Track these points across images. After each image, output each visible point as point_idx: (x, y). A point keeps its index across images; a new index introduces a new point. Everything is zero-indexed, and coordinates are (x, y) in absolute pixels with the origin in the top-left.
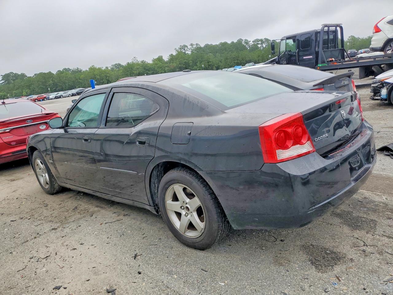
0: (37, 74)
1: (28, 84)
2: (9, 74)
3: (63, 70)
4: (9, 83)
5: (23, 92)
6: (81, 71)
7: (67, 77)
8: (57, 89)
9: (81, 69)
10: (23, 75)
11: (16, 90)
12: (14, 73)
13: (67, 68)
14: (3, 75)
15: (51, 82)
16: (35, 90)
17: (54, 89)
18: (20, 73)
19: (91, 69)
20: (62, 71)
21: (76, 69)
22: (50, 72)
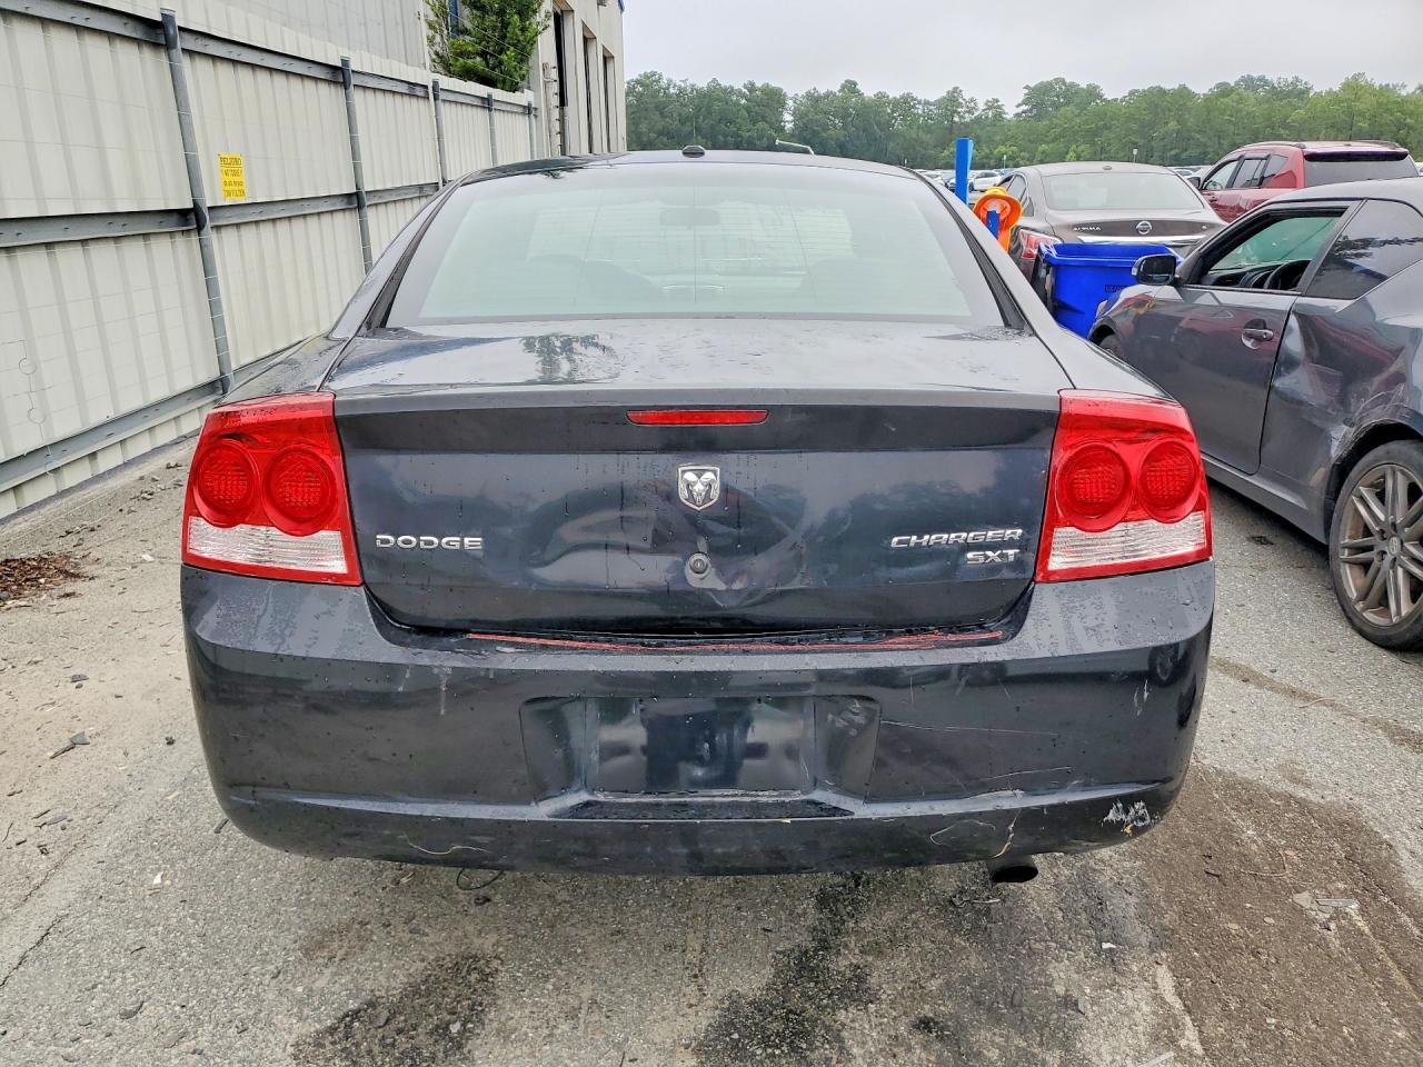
0: (1137, 91)
1: (1093, 126)
2: (1050, 83)
3: (1237, 83)
4: (1038, 117)
5: (1067, 153)
6: (1308, 90)
7: (1241, 111)
8: (1184, 156)
9: (1311, 83)
10: (1093, 93)
11: (1048, 143)
12: (1068, 81)
13: (1255, 75)
14: (1032, 85)
15: (1173, 125)
16: (1108, 149)
17: (1173, 152)
18: (1083, 85)
19: (1347, 86)
20: (1233, 84)
21: (1290, 80)
22: (1183, 89)
